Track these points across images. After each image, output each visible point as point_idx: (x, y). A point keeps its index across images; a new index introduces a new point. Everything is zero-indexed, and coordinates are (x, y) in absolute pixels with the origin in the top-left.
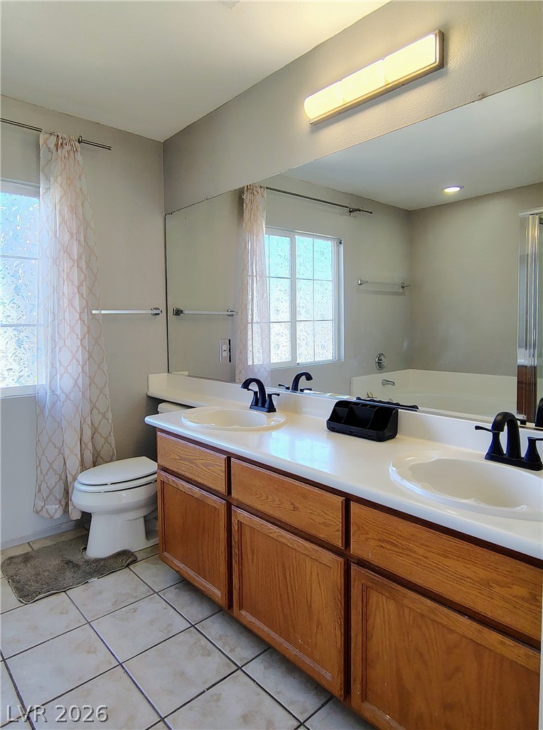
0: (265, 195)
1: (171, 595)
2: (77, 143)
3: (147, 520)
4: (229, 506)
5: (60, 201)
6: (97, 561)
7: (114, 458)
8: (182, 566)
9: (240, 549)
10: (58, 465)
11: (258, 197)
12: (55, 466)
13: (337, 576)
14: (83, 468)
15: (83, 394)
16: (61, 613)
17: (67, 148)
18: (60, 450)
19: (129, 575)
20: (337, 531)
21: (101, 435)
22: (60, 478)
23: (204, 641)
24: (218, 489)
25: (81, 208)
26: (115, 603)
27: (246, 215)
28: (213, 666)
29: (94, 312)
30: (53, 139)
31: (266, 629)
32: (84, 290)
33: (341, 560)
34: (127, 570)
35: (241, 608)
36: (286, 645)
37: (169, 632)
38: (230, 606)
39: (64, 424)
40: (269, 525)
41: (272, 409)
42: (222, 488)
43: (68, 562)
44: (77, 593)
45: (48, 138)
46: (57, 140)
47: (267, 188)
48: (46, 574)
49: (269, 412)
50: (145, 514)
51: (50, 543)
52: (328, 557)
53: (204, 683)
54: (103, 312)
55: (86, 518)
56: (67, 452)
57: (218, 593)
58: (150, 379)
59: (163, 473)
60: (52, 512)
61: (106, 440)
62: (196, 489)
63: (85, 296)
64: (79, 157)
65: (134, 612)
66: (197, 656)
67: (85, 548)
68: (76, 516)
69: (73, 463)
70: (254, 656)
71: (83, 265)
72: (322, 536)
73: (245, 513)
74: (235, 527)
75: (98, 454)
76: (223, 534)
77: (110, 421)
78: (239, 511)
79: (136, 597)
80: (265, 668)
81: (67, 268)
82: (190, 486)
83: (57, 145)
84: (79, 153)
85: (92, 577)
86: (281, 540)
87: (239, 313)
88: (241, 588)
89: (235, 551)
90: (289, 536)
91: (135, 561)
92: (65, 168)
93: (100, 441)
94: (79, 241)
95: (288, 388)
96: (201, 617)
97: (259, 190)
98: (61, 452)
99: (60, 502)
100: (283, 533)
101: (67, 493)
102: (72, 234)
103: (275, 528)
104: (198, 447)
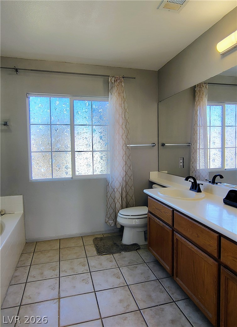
0: (207, 87)
1: (151, 265)
2: (122, 79)
3: (145, 233)
4: (173, 231)
5: (115, 102)
6: (125, 245)
7: (134, 205)
8: (156, 254)
9: (177, 251)
10: (113, 206)
11: (203, 89)
12: (112, 206)
13: (215, 270)
14: (122, 208)
15: (123, 178)
16: (110, 261)
17: (118, 81)
18: (114, 200)
19: (136, 254)
20: (215, 249)
21: (129, 195)
22: (114, 211)
23: (161, 287)
24: (169, 223)
25: (123, 104)
26: (129, 263)
27: (197, 98)
28: (163, 297)
29: (128, 145)
30: (114, 79)
31: (186, 288)
32: (124, 137)
33: (216, 263)
34: (136, 251)
35: (177, 276)
36: (194, 297)
37: (148, 279)
38: (173, 275)
39: (115, 190)
40: (188, 242)
41: (199, 191)
42: (170, 223)
43: (115, 244)
44: (116, 255)
45: (111, 79)
46: (115, 79)
47: (208, 83)
48: (107, 246)
49: (198, 192)
50: (144, 230)
51: (110, 235)
52: (211, 260)
53: (158, 302)
54: (131, 145)
55: (122, 228)
56: (116, 201)
57: (168, 268)
58: (150, 173)
59: (150, 214)
60: (111, 224)
61: (131, 197)
62: (161, 222)
63: (124, 139)
64: (123, 84)
65: (136, 268)
66: (157, 291)
67: (122, 240)
68: (119, 227)
69: (118, 205)
70: (181, 299)
71: (124, 127)
72: (209, 251)
73: (179, 235)
74: (175, 241)
75: (128, 203)
76: (170, 243)
77: (133, 190)
78: (177, 234)
79: (137, 263)
80: (186, 305)
81: (118, 128)
82: (159, 221)
83: (115, 81)
84: (123, 82)
85: (122, 251)
86: (192, 249)
87: (193, 144)
88: (177, 268)
89: (175, 251)
90: (196, 248)
91: (139, 249)
92: (118, 89)
93: (129, 198)
94: (122, 117)
95: (210, 182)
96: (162, 277)
97: (204, 85)
98: (114, 201)
99: (114, 220)
100: (193, 246)
101: (116, 217)
102: (120, 115)
103: (190, 244)
104: (162, 204)
